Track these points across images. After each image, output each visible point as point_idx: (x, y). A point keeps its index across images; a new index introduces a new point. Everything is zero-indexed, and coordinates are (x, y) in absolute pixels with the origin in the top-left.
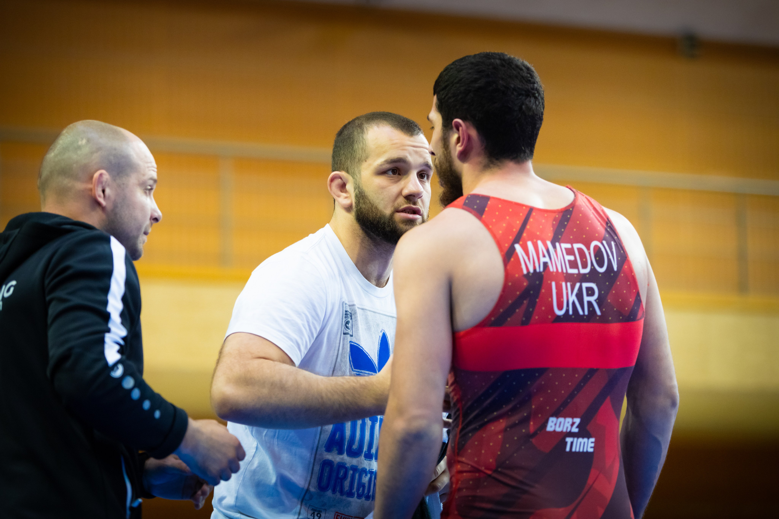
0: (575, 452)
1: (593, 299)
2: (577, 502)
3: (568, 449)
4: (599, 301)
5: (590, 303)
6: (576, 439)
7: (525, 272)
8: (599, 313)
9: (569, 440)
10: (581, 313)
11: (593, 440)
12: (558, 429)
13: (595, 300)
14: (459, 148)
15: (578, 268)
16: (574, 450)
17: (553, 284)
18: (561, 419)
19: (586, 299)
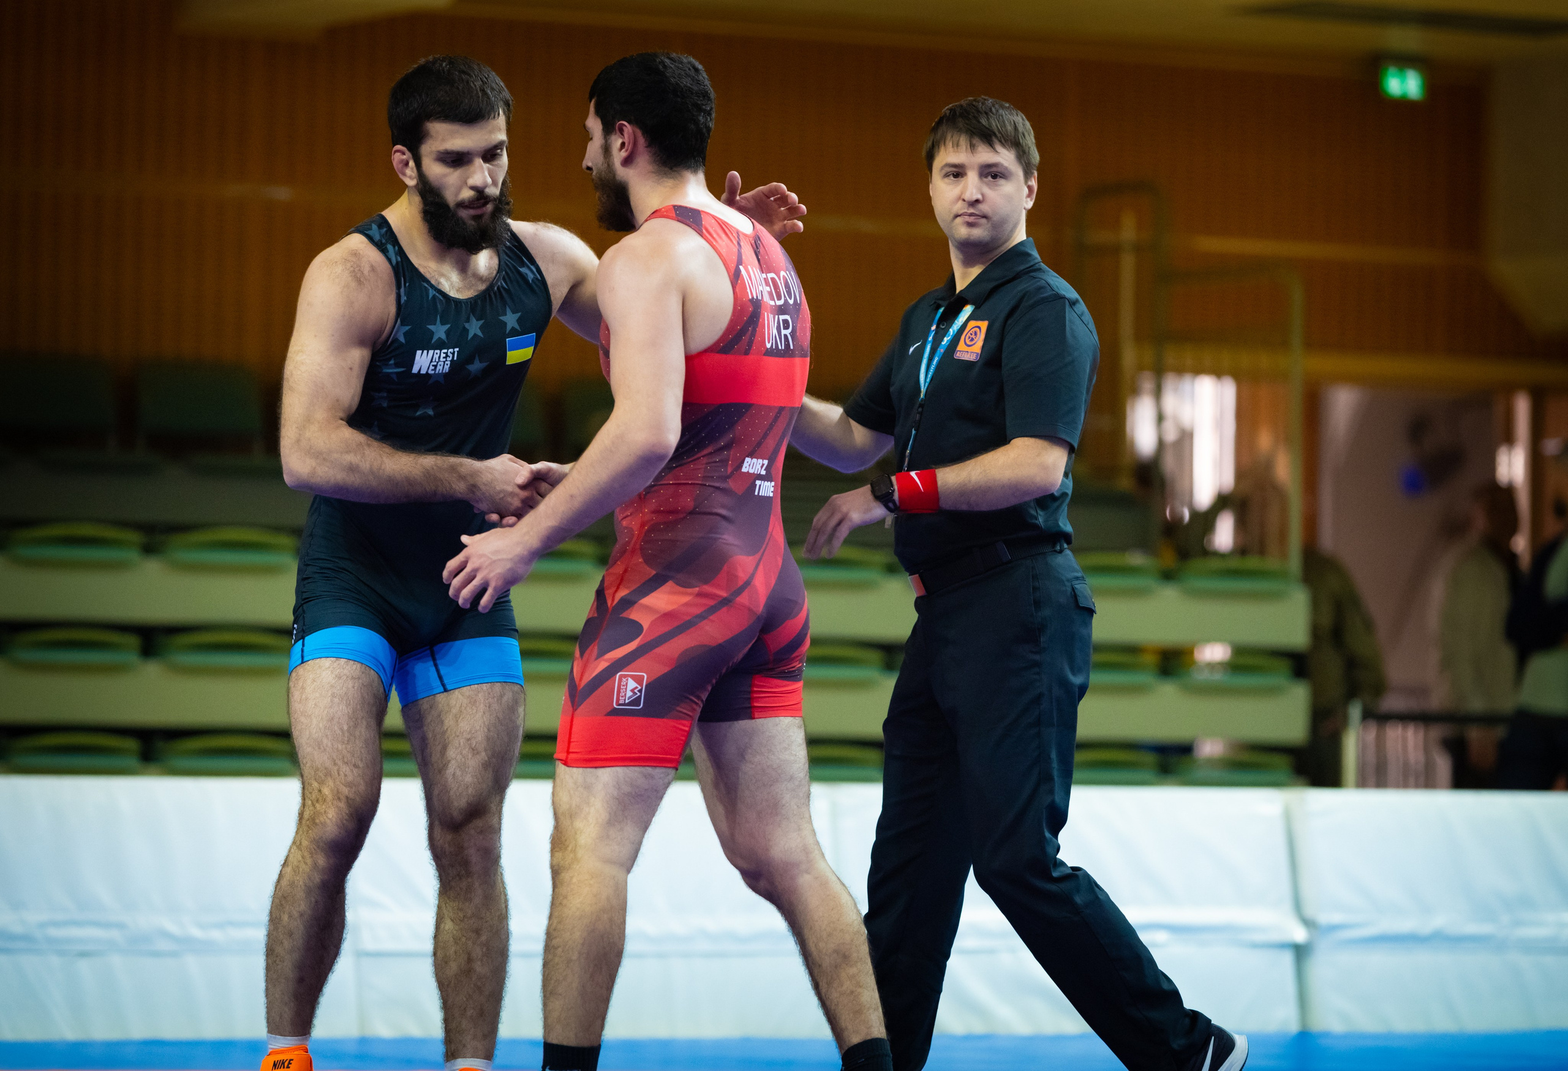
0: (762, 496)
1: (787, 332)
2: (762, 550)
3: (756, 493)
4: (793, 334)
5: (786, 336)
6: (763, 482)
7: (750, 297)
8: (792, 347)
9: (758, 482)
10: (780, 348)
11: (773, 483)
12: (751, 471)
13: (790, 334)
14: (624, 154)
15: (774, 300)
16: (760, 494)
17: (766, 313)
18: (755, 460)
19: (784, 332)
